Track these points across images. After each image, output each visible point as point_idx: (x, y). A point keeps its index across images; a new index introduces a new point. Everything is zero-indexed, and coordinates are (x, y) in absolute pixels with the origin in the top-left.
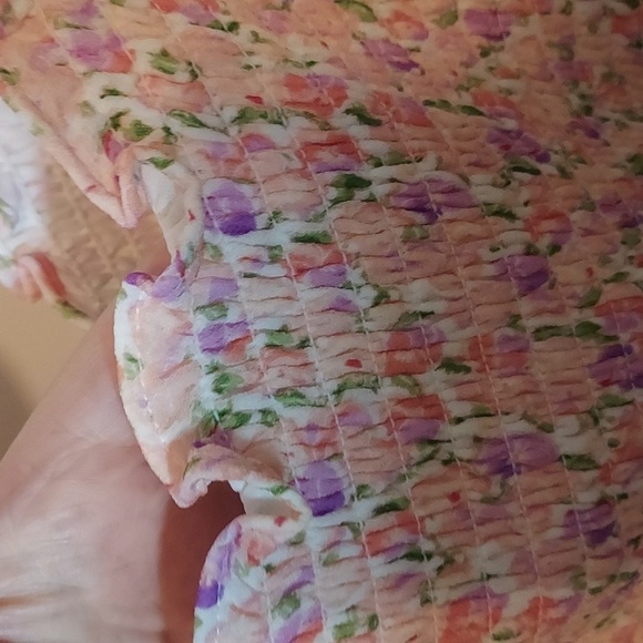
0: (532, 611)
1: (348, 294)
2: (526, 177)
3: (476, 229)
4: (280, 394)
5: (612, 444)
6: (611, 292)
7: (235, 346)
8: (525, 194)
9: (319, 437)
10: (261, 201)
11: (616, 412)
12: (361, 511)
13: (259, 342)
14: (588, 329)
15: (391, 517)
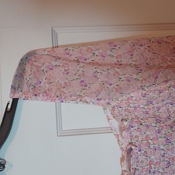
0: (156, 162)
1: (142, 133)
2: (158, 123)
3: (153, 128)
4: (136, 141)
5: (166, 148)
6: (168, 134)
7: (132, 137)
8: (158, 125)
9: (139, 145)
10: (134, 125)
11: (167, 145)
12: (143, 152)
13: (134, 137)
14: (165, 137)
15: (145, 153)
